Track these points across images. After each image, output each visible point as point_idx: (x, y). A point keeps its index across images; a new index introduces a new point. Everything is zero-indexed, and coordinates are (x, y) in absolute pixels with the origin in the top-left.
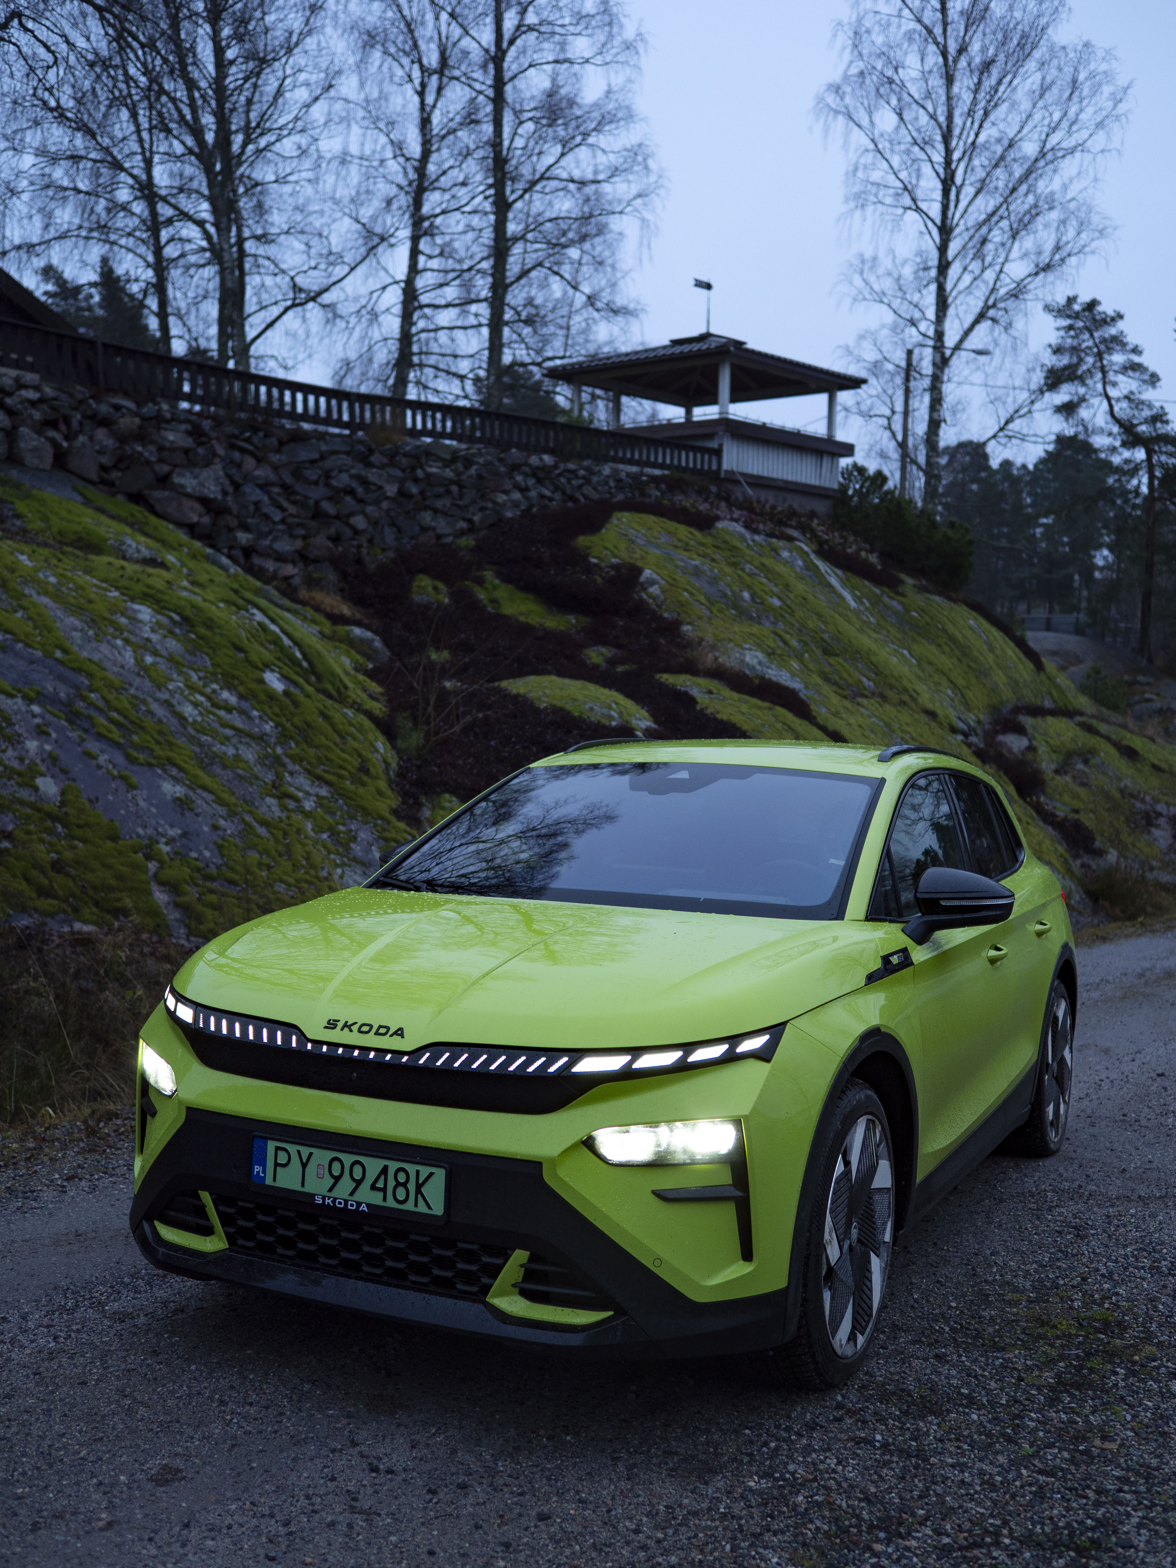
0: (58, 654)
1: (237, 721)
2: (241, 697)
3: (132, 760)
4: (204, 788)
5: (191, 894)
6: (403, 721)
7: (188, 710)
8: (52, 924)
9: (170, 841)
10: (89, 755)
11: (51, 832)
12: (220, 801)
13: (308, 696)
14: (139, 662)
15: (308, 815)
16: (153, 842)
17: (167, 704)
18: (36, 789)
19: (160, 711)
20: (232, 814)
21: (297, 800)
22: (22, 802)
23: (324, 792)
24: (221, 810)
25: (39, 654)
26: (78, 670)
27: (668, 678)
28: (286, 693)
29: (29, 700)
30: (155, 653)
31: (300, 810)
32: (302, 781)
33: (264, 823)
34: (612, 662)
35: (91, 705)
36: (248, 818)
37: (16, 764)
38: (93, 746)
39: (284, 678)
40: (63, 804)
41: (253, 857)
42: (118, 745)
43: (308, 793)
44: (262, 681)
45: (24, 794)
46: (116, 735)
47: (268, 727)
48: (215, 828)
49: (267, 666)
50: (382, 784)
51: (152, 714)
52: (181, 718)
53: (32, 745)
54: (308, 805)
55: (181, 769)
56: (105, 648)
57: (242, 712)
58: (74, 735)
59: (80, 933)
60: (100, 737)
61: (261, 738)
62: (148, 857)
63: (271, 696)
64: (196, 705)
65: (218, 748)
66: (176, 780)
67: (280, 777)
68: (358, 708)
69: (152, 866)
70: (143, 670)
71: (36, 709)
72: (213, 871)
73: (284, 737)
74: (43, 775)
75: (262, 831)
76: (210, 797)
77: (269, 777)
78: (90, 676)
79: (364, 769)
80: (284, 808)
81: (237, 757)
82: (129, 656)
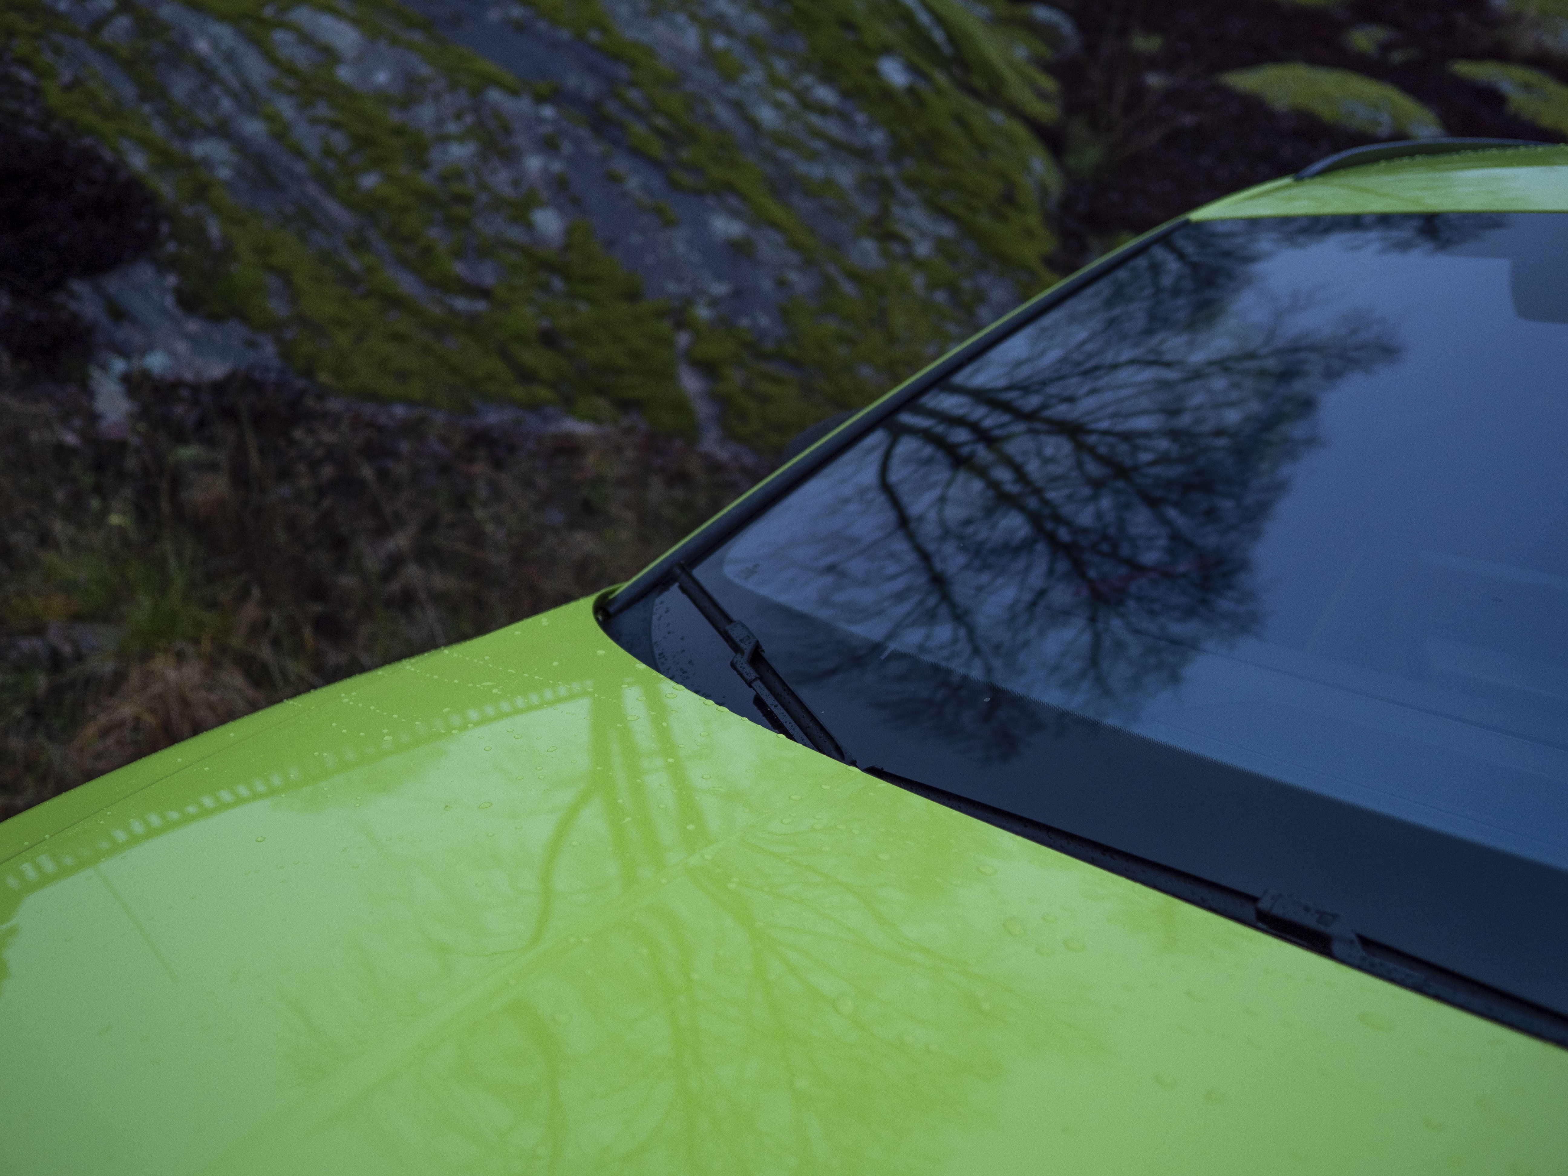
0: (594, 36)
1: (833, 128)
2: (846, 94)
3: (674, 186)
4: (775, 225)
5: (735, 379)
6: (1078, 128)
7: (767, 115)
8: (532, 422)
9: (714, 303)
10: (614, 179)
11: (545, 288)
12: (795, 245)
13: (939, 92)
14: (706, 46)
15: (919, 264)
16: (688, 302)
17: (738, 106)
18: (530, 226)
19: (724, 114)
20: (809, 263)
21: (905, 242)
22: (511, 246)
23: (947, 230)
24: (793, 257)
25: (565, 35)
26: (617, 58)
27: (1465, 69)
28: (911, 91)
29: (540, 99)
30: (729, 32)
31: (909, 257)
32: (919, 215)
33: (854, 276)
34: (1386, 48)
35: (629, 107)
36: (832, 270)
37: (507, 191)
38: (620, 164)
39: (912, 68)
40: (567, 247)
41: (830, 325)
42: (656, 164)
43: (922, 234)
44: (873, 72)
45: (515, 234)
46: (657, 148)
47: (878, 138)
48: (782, 284)
49: (887, 50)
50: (1033, 220)
51: (711, 118)
52: (754, 126)
53: (534, 163)
54: (923, 249)
55: (743, 197)
56: (660, 28)
57: (845, 118)
58: (596, 148)
59: (569, 437)
60: (636, 152)
61: (864, 154)
62: (680, 325)
63: (887, 94)
64: (778, 106)
65: (802, 167)
66: (734, 214)
67: (885, 211)
68: (1014, 111)
69: (683, 339)
70: (709, 56)
71: (548, 112)
72: (769, 346)
73: (898, 152)
74: (543, 205)
75: (848, 288)
76: (777, 237)
77: (869, 209)
78: (633, 64)
79: (1009, 198)
80: (885, 254)
81: (828, 182)
82: (691, 39)
